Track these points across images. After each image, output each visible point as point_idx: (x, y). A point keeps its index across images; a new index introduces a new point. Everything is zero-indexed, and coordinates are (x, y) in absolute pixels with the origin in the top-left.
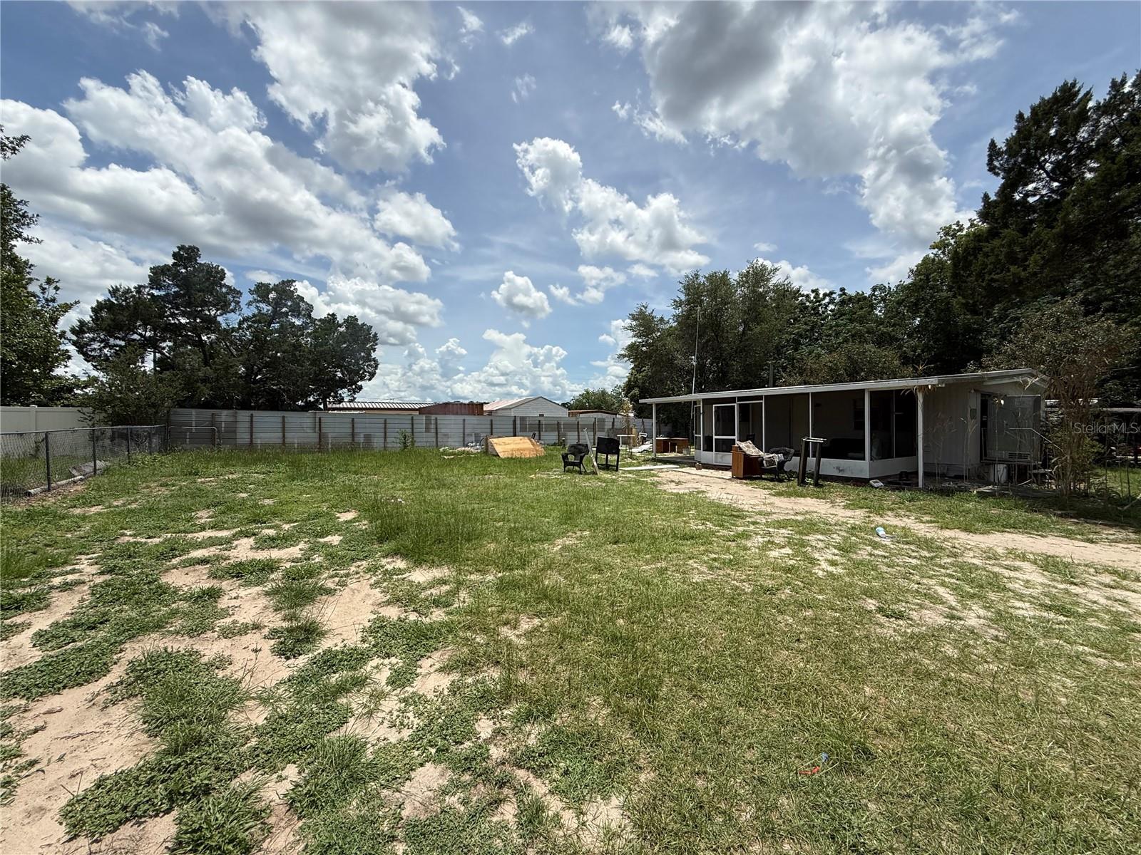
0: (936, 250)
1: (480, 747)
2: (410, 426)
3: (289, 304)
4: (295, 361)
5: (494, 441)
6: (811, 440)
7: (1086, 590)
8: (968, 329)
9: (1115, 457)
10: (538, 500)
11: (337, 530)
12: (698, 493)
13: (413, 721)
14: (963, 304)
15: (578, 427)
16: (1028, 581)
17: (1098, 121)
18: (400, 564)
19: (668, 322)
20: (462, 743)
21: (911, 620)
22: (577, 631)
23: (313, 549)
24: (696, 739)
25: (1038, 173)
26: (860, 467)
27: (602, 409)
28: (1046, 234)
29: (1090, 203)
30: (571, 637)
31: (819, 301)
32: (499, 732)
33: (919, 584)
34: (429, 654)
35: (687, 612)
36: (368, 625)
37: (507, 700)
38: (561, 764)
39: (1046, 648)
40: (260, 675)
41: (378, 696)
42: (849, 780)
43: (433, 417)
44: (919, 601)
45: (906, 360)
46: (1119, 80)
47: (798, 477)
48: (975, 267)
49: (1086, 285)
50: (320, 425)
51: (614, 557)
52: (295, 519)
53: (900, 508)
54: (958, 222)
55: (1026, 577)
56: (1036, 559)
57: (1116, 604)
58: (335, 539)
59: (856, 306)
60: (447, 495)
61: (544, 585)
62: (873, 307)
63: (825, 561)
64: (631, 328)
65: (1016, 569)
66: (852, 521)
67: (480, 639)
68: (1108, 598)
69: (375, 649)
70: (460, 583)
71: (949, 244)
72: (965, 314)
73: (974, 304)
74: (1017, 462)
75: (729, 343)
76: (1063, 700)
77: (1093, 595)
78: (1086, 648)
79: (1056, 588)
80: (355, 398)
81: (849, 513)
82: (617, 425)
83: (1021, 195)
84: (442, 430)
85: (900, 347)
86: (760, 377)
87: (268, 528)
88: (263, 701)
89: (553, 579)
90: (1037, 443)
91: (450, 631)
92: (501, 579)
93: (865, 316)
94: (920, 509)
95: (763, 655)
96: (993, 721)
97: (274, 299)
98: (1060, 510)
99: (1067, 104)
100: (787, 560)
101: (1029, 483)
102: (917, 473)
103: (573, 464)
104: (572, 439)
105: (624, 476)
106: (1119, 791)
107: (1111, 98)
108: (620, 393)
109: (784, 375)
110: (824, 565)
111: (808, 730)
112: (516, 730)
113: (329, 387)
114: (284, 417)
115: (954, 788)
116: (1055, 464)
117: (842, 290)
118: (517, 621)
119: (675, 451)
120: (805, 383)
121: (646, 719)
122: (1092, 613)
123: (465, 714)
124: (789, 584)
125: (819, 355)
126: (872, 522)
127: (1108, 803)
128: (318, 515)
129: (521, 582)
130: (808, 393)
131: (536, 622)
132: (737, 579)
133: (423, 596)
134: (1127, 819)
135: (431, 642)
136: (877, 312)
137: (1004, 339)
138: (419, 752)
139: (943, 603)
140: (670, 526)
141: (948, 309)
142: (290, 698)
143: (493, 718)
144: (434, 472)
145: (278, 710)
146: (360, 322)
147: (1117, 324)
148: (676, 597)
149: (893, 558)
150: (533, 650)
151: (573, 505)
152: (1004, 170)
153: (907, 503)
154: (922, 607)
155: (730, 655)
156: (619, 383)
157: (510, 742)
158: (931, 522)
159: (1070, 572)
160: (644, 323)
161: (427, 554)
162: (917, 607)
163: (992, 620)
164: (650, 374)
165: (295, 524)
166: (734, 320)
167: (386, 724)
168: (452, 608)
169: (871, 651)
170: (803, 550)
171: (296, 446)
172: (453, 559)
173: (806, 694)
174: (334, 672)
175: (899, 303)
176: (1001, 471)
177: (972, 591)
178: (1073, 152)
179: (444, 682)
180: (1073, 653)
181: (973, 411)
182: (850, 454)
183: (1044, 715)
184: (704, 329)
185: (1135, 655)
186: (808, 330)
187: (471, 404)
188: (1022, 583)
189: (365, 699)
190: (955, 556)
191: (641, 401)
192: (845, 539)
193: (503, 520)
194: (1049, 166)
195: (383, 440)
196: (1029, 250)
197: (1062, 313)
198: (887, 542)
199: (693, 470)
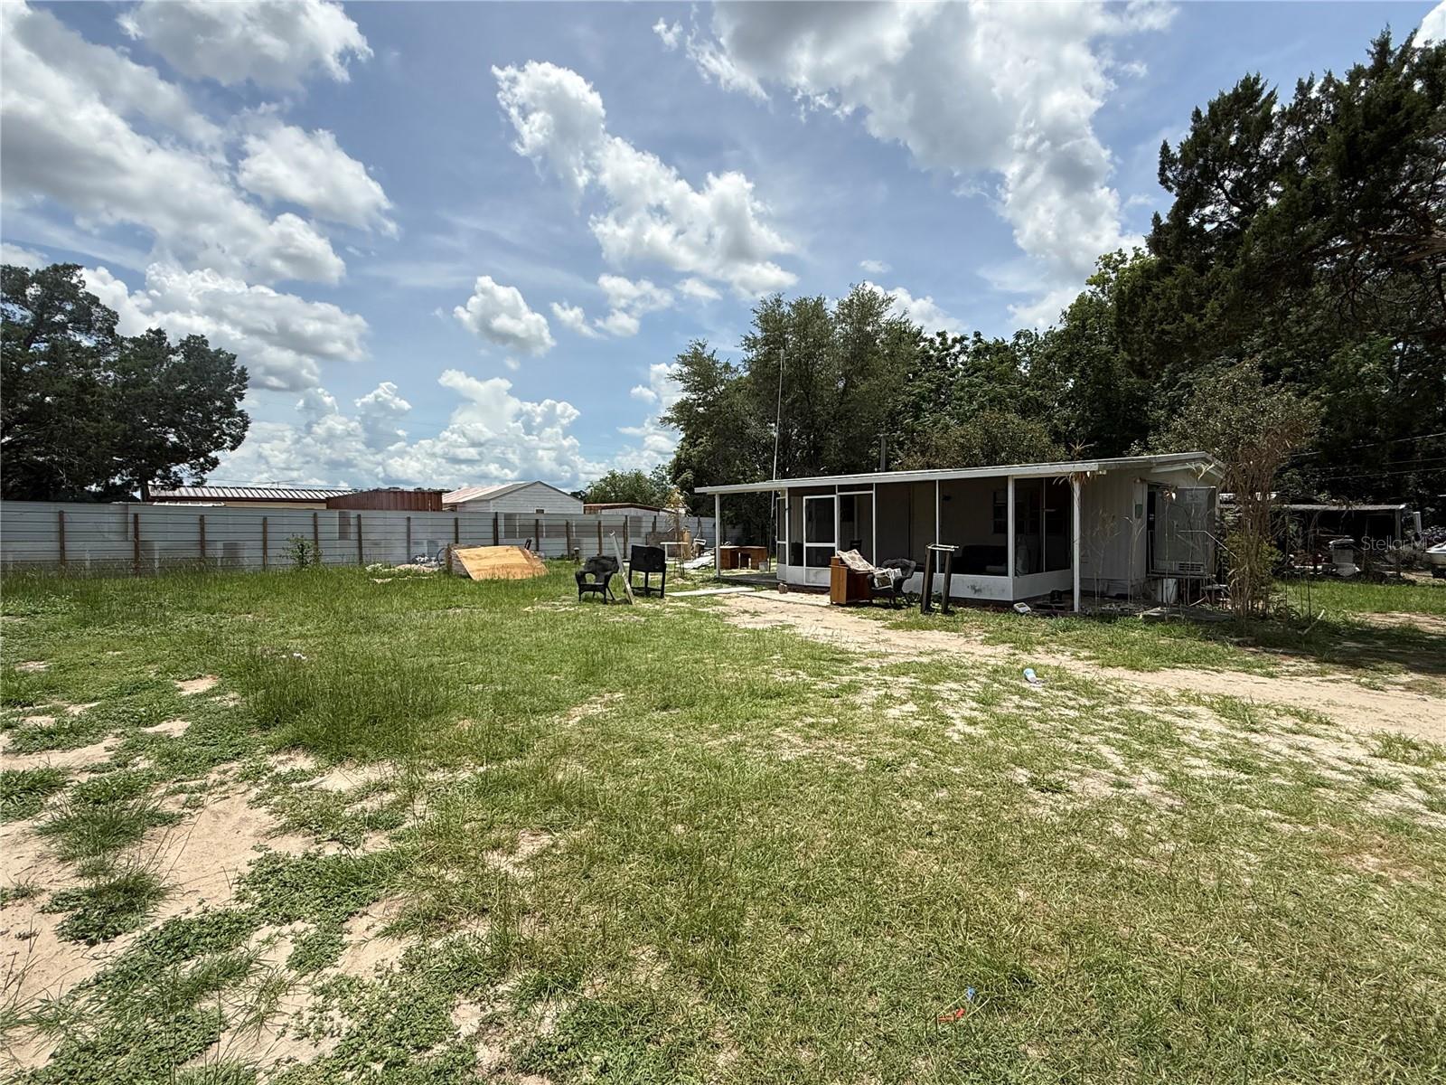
0: (1094, 286)
1: (461, 1049)
2: (311, 529)
3: (69, 308)
4: (82, 411)
5: (462, 553)
6: (939, 547)
7: (1268, 738)
8: (1131, 395)
9: (1293, 568)
10: (540, 647)
11: (177, 711)
12: (784, 628)
13: (339, 1024)
14: (1128, 362)
15: (599, 531)
16: (1204, 731)
17: (1282, 131)
18: (304, 762)
19: (736, 370)
20: (429, 1048)
21: (1071, 792)
22: (612, 848)
23: (134, 748)
24: (796, 993)
25: (1216, 192)
26: (1001, 586)
27: (636, 501)
28: (1226, 275)
29: (1273, 238)
30: (603, 859)
31: (947, 350)
32: (491, 1022)
33: (1078, 743)
34: (365, 909)
35: (776, 806)
36: (248, 870)
37: (503, 969)
38: (595, 1058)
39: (1228, 816)
40: (35, 980)
41: (272, 989)
42: (1003, 1021)
43: (353, 514)
44: (1080, 767)
45: (1057, 437)
46: (1306, 81)
47: (920, 601)
48: (1144, 313)
49: (1266, 345)
50: (136, 529)
51: (662, 729)
52: (93, 695)
53: (1052, 641)
54: (1121, 250)
55: (1201, 726)
56: (1212, 702)
57: (1299, 754)
58: (177, 728)
59: (995, 359)
60: (383, 644)
61: (555, 781)
62: (1016, 361)
63: (962, 720)
64: (681, 377)
65: (1190, 716)
66: (992, 661)
67: (454, 875)
68: (1290, 747)
69: (263, 911)
70: (413, 788)
71: (1109, 280)
72: (1129, 376)
73: (1142, 364)
74: (1189, 575)
75: (824, 406)
76: (1248, 880)
77: (1276, 744)
78: (1269, 812)
79: (1236, 738)
80: (204, 481)
81: (988, 650)
82: (661, 527)
83: (1197, 220)
84: (368, 537)
85: (1049, 418)
86: (867, 457)
87: (38, 713)
88: (45, 1023)
89: (569, 771)
90: (1211, 550)
91: (400, 868)
92: (485, 776)
93: (1006, 373)
94: (1077, 641)
95: (885, 859)
96: (1171, 917)
97: (36, 298)
98: (1236, 636)
99: (1249, 105)
100: (910, 720)
101: (1203, 602)
102: (1071, 592)
103: (594, 588)
104: (589, 548)
105: (672, 605)
106: (1309, 987)
107: (1297, 104)
108: (664, 478)
109: (901, 454)
110: (960, 725)
111: (947, 958)
112: (520, 1014)
113: (156, 460)
114: (61, 514)
115: (1130, 1012)
116: (1232, 577)
117: (977, 334)
118: (514, 841)
119: (747, 566)
120: (929, 466)
121: (724, 971)
122: (1275, 768)
123: (432, 1000)
124: (915, 755)
125: (947, 427)
126: (1018, 662)
127: (1299, 1004)
128: (139, 687)
129: (517, 779)
130: (935, 481)
131: (546, 839)
132: (842, 752)
133: (348, 813)
134: (1320, 1021)
135: (365, 889)
136: (1021, 368)
137: (1175, 412)
138: (354, 1072)
139: (1107, 767)
140: (746, 679)
141: (1108, 369)
142: (101, 1012)
143: (480, 1000)
144: (358, 607)
145: (78, 1037)
146: (212, 348)
147: (1298, 396)
148: (761, 784)
149: (1047, 710)
150: (543, 885)
151: (596, 653)
152: (1178, 185)
153: (1061, 634)
154: (1083, 774)
155: (839, 864)
156: (662, 463)
157: (511, 1036)
158: (1090, 658)
159: (1250, 716)
160: (701, 370)
161: (352, 743)
162: (1078, 775)
163: (1165, 785)
164: (709, 448)
165: (93, 705)
166: (831, 372)
167: (291, 1034)
168: (401, 829)
169: (1023, 840)
170: (932, 705)
171: (87, 564)
172: (400, 748)
173: (944, 908)
174: (187, 958)
175: (1049, 357)
176: (1170, 587)
177: (1142, 749)
178: (1255, 170)
179: (393, 952)
180: (1256, 820)
181: (1139, 507)
182: (988, 568)
183: (1227, 902)
184: (790, 381)
185: (1320, 816)
186: (932, 391)
187: (420, 493)
188: (1198, 735)
189: (250, 998)
190: (1120, 702)
191: (697, 490)
192: (986, 686)
193: (483, 681)
194: (1228, 185)
195: (260, 553)
196: (1206, 294)
197: (1239, 380)
198: (1038, 688)
199: (775, 595)
